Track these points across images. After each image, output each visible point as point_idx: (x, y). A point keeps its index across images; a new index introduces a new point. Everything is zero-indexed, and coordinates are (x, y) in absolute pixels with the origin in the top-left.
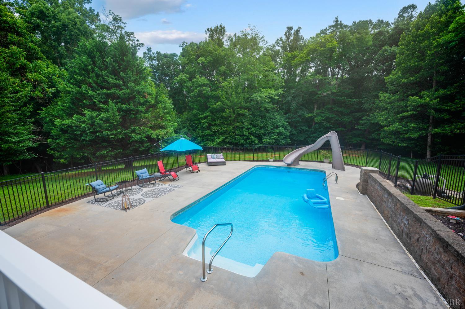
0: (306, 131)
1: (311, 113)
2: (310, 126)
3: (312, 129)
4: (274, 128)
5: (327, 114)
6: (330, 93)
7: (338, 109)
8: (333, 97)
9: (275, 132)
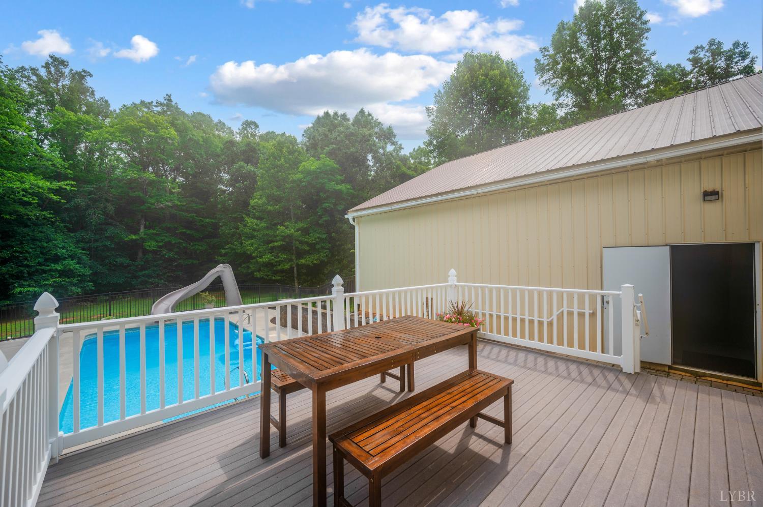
0: (128, 266)
1: (135, 233)
2: (133, 258)
3: (139, 262)
4: (46, 260)
5: (166, 237)
6: (170, 204)
7: (184, 231)
8: (174, 211)
9: (50, 270)
